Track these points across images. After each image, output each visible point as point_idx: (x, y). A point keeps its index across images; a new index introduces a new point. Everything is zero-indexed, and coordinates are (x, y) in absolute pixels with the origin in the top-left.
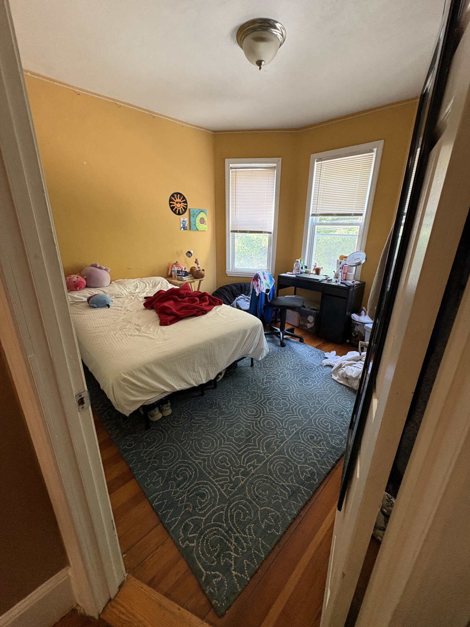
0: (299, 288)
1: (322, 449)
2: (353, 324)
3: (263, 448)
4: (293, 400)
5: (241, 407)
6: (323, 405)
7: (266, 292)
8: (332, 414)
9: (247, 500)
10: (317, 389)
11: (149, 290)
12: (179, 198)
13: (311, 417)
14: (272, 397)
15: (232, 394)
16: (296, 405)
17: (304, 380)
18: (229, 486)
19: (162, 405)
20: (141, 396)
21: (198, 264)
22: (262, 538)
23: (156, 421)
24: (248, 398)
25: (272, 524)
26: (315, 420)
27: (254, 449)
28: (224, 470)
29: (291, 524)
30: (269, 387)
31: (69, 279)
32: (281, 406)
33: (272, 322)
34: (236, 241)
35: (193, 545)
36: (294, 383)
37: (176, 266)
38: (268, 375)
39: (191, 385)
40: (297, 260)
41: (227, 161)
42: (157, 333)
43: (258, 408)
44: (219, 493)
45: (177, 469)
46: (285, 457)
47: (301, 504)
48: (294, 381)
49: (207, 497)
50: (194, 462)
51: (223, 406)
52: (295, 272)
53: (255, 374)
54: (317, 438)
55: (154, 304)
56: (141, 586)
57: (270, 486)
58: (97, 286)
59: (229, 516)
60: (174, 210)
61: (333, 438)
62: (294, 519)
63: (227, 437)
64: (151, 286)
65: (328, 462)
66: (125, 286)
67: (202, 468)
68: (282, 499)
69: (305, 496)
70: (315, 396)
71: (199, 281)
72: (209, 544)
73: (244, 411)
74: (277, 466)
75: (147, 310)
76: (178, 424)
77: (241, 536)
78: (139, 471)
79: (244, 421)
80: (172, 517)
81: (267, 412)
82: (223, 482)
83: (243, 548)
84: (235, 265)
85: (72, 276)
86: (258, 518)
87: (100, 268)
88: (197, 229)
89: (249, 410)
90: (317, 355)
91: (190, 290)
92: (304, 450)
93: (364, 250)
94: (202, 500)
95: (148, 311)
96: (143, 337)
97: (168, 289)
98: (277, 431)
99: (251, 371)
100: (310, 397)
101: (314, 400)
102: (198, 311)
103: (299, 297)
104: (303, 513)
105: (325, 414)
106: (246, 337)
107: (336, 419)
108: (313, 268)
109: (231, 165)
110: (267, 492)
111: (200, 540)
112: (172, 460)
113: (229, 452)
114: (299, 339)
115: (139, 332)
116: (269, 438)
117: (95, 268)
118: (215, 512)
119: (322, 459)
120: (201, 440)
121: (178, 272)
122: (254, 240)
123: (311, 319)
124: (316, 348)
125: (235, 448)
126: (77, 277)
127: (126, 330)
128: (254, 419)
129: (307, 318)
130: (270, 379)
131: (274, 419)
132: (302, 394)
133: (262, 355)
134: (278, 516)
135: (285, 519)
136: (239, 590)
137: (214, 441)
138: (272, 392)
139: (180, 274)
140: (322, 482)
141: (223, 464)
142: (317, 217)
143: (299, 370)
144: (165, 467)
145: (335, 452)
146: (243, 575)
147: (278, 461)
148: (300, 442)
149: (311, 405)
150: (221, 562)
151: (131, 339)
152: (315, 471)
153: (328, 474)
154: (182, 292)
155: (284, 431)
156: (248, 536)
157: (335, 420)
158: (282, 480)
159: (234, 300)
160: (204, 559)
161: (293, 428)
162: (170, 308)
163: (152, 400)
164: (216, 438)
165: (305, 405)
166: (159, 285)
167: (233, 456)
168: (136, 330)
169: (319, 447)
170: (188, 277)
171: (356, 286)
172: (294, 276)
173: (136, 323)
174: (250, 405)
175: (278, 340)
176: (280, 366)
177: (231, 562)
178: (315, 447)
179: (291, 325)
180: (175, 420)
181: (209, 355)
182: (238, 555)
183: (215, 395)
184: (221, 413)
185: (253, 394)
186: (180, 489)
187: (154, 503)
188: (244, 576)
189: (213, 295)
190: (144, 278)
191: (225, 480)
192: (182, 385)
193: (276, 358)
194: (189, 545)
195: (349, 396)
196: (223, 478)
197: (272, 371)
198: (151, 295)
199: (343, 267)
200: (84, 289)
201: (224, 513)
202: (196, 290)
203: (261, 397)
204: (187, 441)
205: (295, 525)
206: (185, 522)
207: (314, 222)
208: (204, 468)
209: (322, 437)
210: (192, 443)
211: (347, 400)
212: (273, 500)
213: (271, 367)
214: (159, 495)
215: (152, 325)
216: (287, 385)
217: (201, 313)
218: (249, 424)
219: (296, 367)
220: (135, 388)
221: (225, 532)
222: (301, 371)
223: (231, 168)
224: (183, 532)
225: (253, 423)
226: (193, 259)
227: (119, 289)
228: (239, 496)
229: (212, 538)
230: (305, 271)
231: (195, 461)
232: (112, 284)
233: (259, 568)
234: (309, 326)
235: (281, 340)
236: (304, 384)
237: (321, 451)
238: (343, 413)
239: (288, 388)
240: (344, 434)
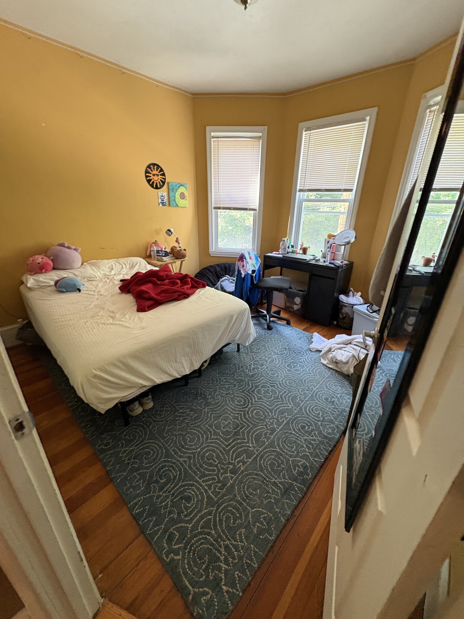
0: (285, 269)
1: (314, 440)
2: (341, 305)
3: (252, 441)
4: (283, 387)
5: (228, 397)
6: (313, 391)
7: (252, 273)
8: (322, 401)
9: (237, 501)
10: (307, 375)
11: (126, 272)
12: (155, 169)
13: (301, 405)
14: (260, 384)
15: (218, 383)
16: (286, 392)
17: (293, 365)
18: (217, 486)
19: (143, 398)
20: (116, 393)
21: (179, 243)
22: (254, 545)
23: (136, 416)
24: (236, 386)
25: (264, 527)
26: (306, 408)
27: (243, 443)
28: (211, 468)
29: (285, 526)
30: (257, 373)
31: (33, 260)
32: (269, 394)
33: (258, 304)
34: (219, 220)
35: (178, 557)
36: (283, 368)
37: (155, 245)
38: (255, 361)
39: (173, 376)
40: (283, 239)
41: (208, 128)
42: (133, 321)
43: (246, 397)
44: (206, 495)
45: (159, 470)
46: (276, 450)
47: (295, 503)
48: (282, 366)
49: (194, 501)
50: (178, 461)
51: (208, 396)
52: (281, 251)
53: (241, 360)
54: (309, 428)
55: (130, 288)
56: (119, 613)
57: (261, 484)
58: (66, 268)
59: (218, 521)
60: (151, 183)
61: (324, 426)
62: (288, 520)
63: (213, 430)
64: (128, 267)
65: (321, 454)
66: (98, 267)
67: (187, 467)
68: (275, 499)
69: (299, 493)
70: (305, 382)
71: (180, 261)
72: (196, 555)
73: (231, 401)
74: (268, 461)
75: (122, 294)
76: (160, 418)
77: (232, 544)
78: (117, 474)
79: (232, 412)
80: (154, 526)
81: (255, 402)
82: (210, 482)
83: (234, 558)
84: (219, 245)
85: (37, 256)
86: (250, 521)
87: (69, 248)
88: (177, 205)
89: (237, 400)
90: (305, 338)
91: (170, 271)
92: (295, 442)
93: (353, 228)
94: (187, 505)
95: (124, 295)
96: (118, 326)
97: (147, 271)
98: (266, 422)
99: (238, 357)
100: (299, 383)
101: (304, 386)
102: (179, 295)
103: (285, 278)
104: (297, 513)
105: (315, 401)
106: (232, 323)
107: (327, 406)
108: (299, 247)
109: (213, 134)
110: (258, 491)
111: (187, 552)
112: (154, 460)
113: (216, 448)
114: (286, 322)
115: (113, 320)
116: (258, 430)
117: (62, 248)
118: (202, 518)
119: (314, 451)
120: (186, 435)
121: (158, 252)
122: (237, 219)
123: (298, 300)
124: (303, 330)
125: (223, 443)
126: (42, 258)
127: (98, 317)
128: (242, 409)
129: (294, 299)
130: (258, 365)
131: (263, 408)
132: (291, 380)
133: (249, 340)
134: (271, 519)
135: (278, 521)
136: (231, 608)
137: (200, 435)
138: (260, 379)
139: (160, 255)
140: (316, 476)
141: (210, 461)
142: (304, 193)
143: (287, 354)
144: (147, 468)
145: (328, 443)
146: (234, 590)
147: (269, 456)
148: (291, 433)
149: (301, 391)
150: (210, 576)
151: (104, 328)
152: (308, 464)
153: (321, 467)
154: (161, 274)
155: (273, 421)
156: (239, 543)
157: (325, 407)
158: (273, 477)
159: (218, 281)
160: (191, 574)
161: (283, 418)
162: (147, 292)
163: (129, 396)
164: (202, 432)
165: (294, 392)
166: (137, 267)
167: (221, 451)
168: (109, 318)
169: (311, 438)
170: (168, 258)
171: (345, 266)
172: (281, 256)
173: (110, 310)
174: (237, 394)
175: (264, 323)
176: (267, 351)
177: (221, 575)
178: (307, 438)
179: (277, 306)
180: (157, 414)
181: (192, 343)
182: (229, 567)
183: (200, 384)
184: (207, 404)
185: (241, 382)
186: (163, 493)
187: (134, 511)
188: (235, 592)
189: (196, 276)
190: (120, 259)
191: (212, 479)
192: (163, 377)
193: (263, 342)
194: (174, 558)
195: (339, 381)
196: (210, 477)
197: (259, 356)
198: (128, 277)
199: (331, 246)
200: (51, 271)
201: (212, 518)
202: (178, 271)
203: (249, 384)
204: (170, 437)
205: (289, 527)
206: (170, 531)
207: (301, 198)
208: (190, 468)
209: (313, 427)
210: (176, 439)
211: (338, 385)
212: (265, 500)
213: (257, 353)
214: (140, 501)
215: (128, 312)
216: (275, 371)
217: (182, 297)
218: (237, 415)
219: (283, 351)
220: (109, 384)
221: (214, 540)
222: (289, 355)
223: (213, 137)
224: (167, 544)
225: (241, 414)
226: (173, 238)
227: (92, 271)
228: (228, 497)
229: (199, 548)
230: (291, 251)
231: (179, 459)
232: (85, 265)
233: (252, 579)
234: (296, 307)
235: (268, 323)
236: (293, 370)
237: (313, 442)
238: (333, 399)
239: (277, 374)
240: (336, 423)
